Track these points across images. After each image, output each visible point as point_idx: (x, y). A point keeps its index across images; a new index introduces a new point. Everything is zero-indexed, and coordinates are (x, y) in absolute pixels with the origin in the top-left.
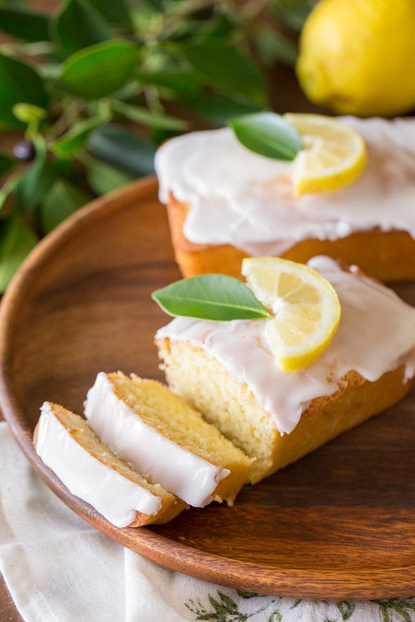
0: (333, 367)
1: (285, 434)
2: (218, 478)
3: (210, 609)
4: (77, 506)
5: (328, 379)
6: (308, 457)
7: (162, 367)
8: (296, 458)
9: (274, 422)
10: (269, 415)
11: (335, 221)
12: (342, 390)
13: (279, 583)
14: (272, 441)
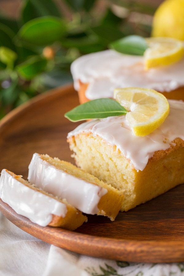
0: (166, 135)
1: (140, 171)
2: (100, 194)
3: (100, 272)
4: (21, 222)
5: (163, 141)
6: (158, 198)
7: (73, 156)
8: (151, 198)
9: (133, 164)
10: (129, 161)
11: (169, 82)
12: (173, 148)
13: (139, 249)
14: (133, 180)
